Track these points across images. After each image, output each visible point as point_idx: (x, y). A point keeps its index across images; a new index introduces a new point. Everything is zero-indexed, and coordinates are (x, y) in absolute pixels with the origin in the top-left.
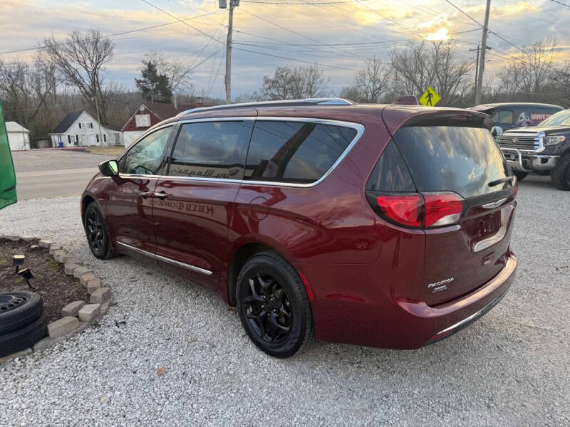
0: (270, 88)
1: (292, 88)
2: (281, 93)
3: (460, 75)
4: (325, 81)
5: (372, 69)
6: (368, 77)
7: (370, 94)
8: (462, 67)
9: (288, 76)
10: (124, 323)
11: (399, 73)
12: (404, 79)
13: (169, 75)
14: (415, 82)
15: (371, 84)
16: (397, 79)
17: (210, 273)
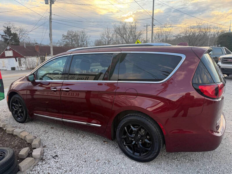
0: (65, 39)
1: (75, 39)
2: (70, 41)
3: (140, 35)
4: (89, 37)
5: (106, 32)
6: (105, 36)
7: (107, 42)
8: (140, 33)
9: (73, 34)
10: (57, 156)
11: (117, 34)
12: (119, 37)
13: (18, 33)
14: (123, 38)
15: (107, 38)
16: (117, 37)
17: (100, 126)
